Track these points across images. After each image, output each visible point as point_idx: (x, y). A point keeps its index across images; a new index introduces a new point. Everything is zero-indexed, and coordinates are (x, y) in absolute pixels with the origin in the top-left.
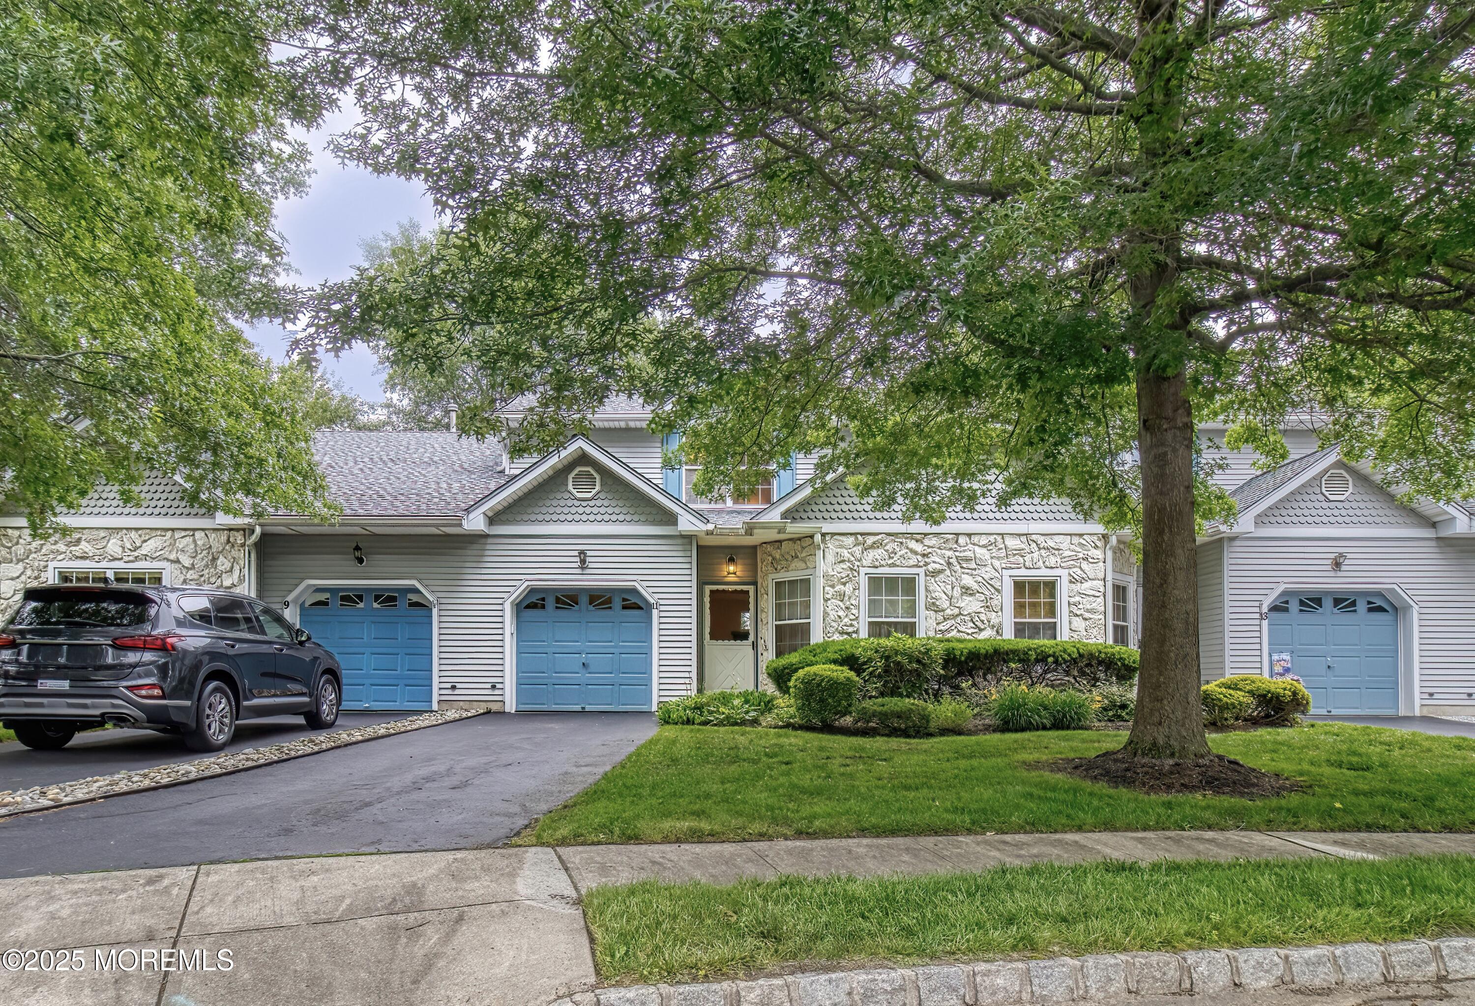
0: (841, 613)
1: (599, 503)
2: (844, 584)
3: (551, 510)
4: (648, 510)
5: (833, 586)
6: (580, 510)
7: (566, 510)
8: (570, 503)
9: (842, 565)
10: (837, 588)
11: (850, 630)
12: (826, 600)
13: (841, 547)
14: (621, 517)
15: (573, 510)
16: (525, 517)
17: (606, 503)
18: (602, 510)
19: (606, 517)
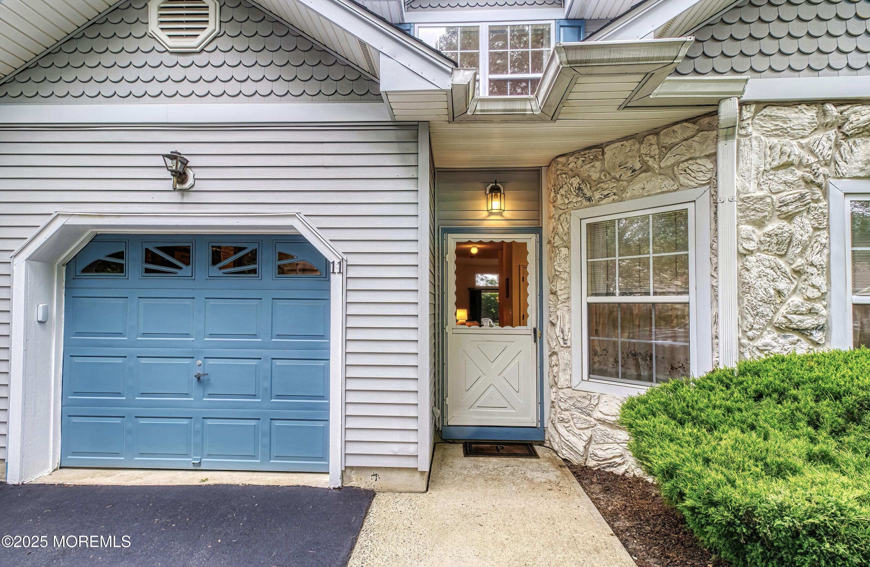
0: (782, 285)
1: (217, 58)
2: (790, 218)
3: (115, 74)
4: (321, 72)
5: (760, 224)
6: (177, 73)
7: (146, 74)
8: (154, 59)
9: (785, 175)
10: (772, 226)
11: (809, 322)
12: (743, 255)
13: (783, 132)
14: (264, 87)
15: (162, 73)
16: (60, 89)
17: (232, 58)
18: (225, 73)
19: (233, 88)
